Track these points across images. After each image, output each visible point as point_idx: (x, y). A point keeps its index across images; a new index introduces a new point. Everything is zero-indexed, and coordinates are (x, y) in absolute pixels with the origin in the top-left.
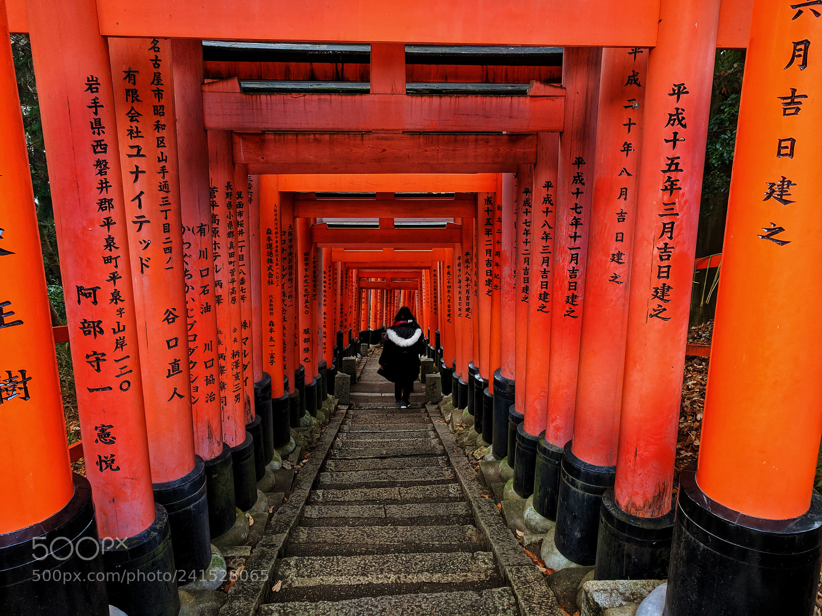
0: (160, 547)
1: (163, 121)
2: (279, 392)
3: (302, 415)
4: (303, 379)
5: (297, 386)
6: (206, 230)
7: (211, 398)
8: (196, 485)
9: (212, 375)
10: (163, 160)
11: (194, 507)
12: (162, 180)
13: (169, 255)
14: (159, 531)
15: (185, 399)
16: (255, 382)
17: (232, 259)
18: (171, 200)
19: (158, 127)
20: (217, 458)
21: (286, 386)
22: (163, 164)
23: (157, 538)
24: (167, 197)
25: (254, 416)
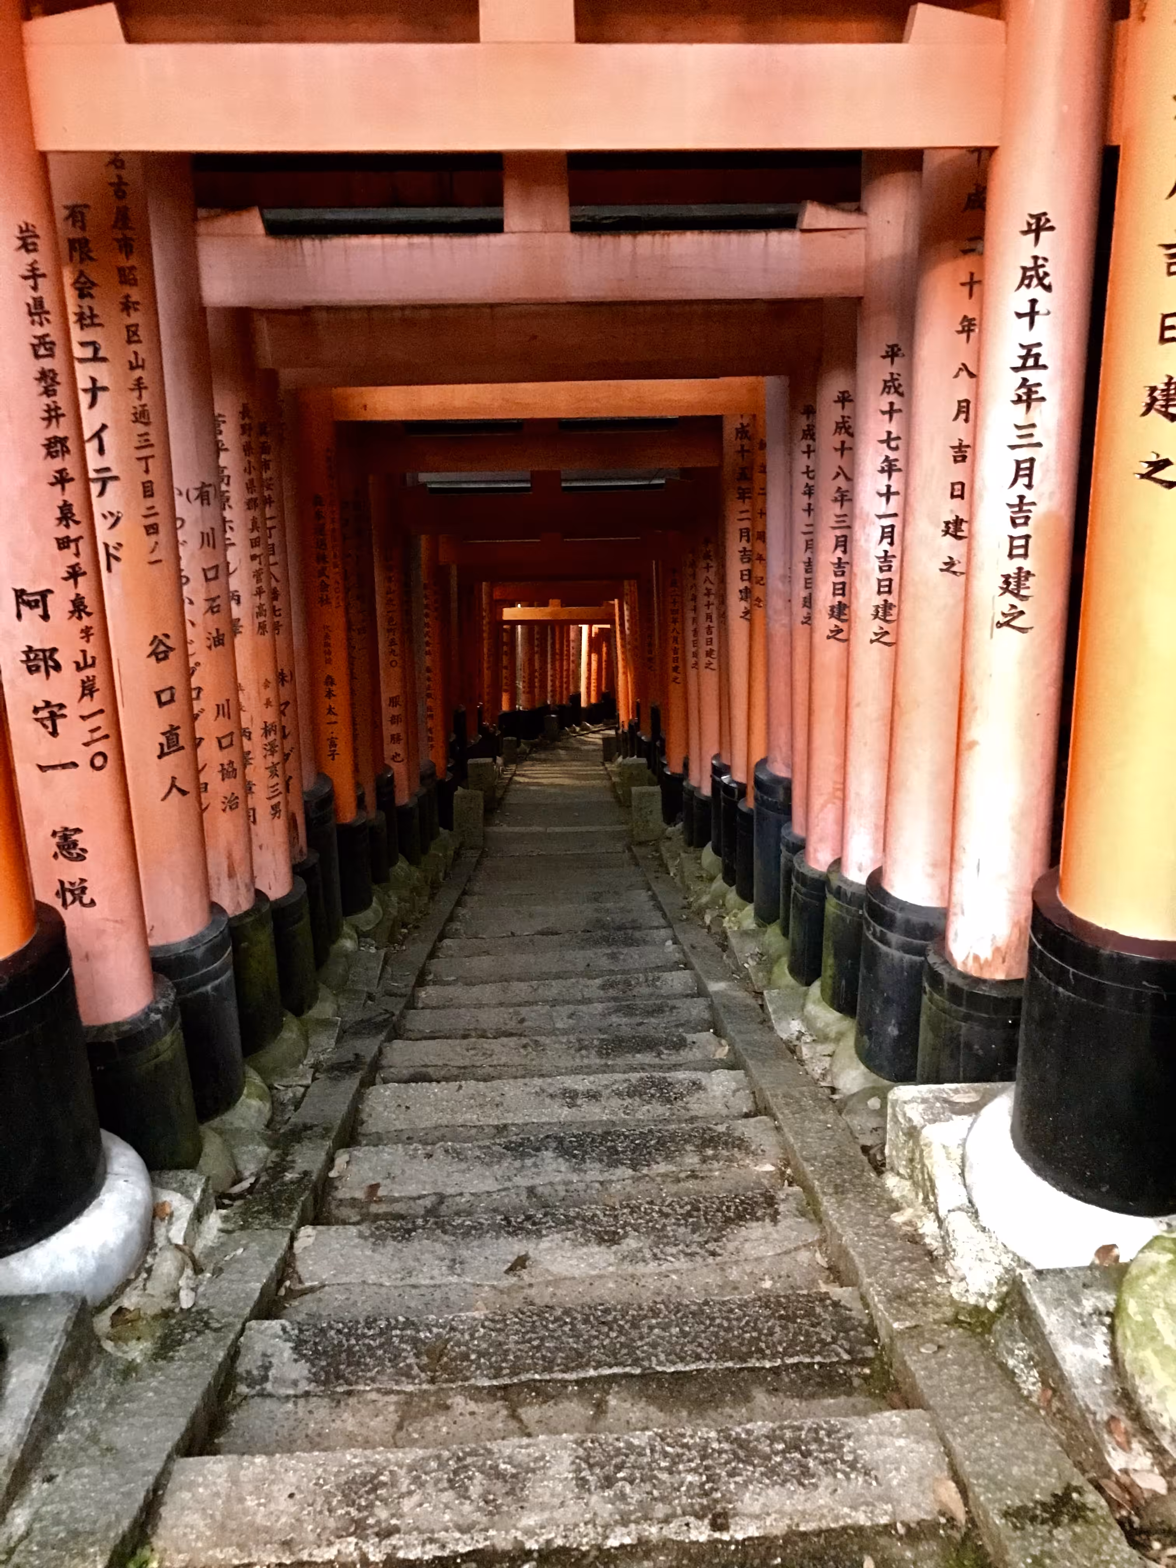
0: (168, 1038)
1: (135, 295)
2: (348, 813)
3: (393, 863)
4: (392, 794)
5: (380, 806)
6: (211, 496)
7: (231, 803)
8: (215, 951)
9: (231, 763)
10: (138, 367)
11: (216, 989)
12: (137, 403)
13: (154, 538)
14: (165, 1013)
15: (191, 797)
16: (305, 789)
17: (257, 551)
18: (153, 439)
19: (127, 306)
20: (247, 914)
21: (360, 802)
22: (138, 373)
23: (162, 1024)
24: (147, 434)
25: (305, 849)
